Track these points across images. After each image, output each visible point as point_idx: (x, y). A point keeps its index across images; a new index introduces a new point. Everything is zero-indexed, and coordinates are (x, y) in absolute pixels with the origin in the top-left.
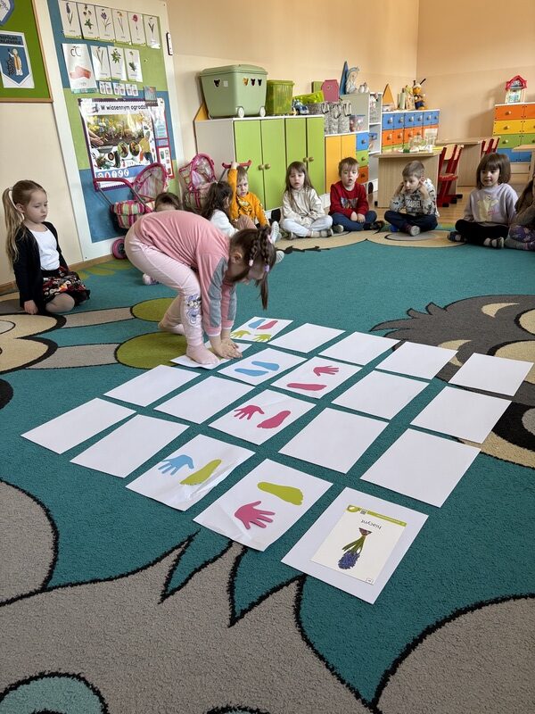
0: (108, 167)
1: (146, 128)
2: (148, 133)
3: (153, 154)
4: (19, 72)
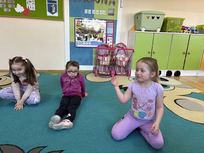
1: (103, 30)
3: (104, 39)
4: (54, 11)
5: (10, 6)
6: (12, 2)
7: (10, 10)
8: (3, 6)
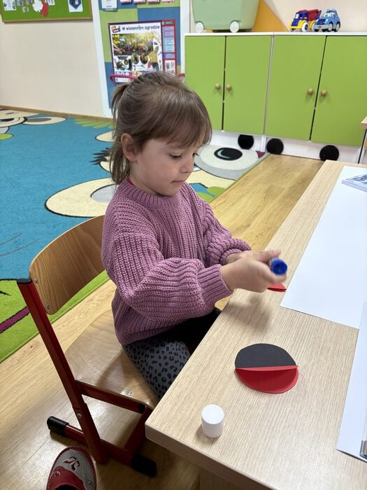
0: (123, 69)
1: (156, 44)
2: (157, 48)
3: (159, 64)
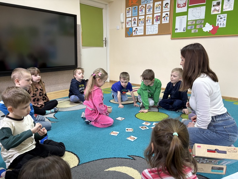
5: (198, 27)
6: (201, 22)
7: (197, 31)
8: (192, 27)
